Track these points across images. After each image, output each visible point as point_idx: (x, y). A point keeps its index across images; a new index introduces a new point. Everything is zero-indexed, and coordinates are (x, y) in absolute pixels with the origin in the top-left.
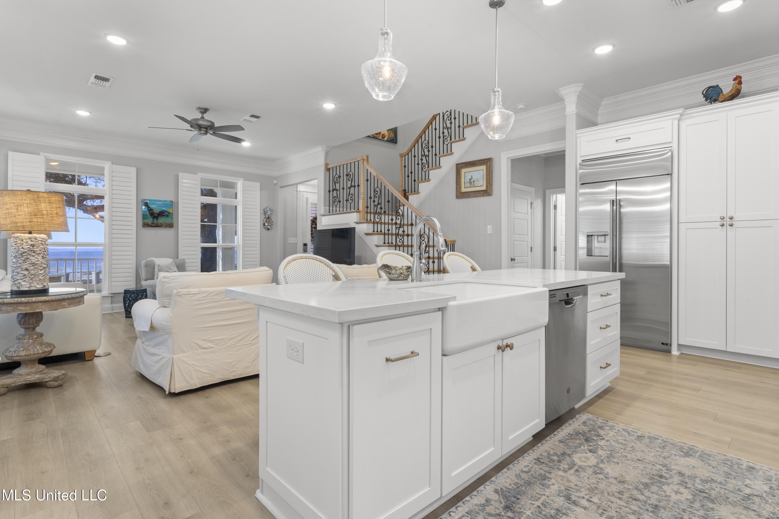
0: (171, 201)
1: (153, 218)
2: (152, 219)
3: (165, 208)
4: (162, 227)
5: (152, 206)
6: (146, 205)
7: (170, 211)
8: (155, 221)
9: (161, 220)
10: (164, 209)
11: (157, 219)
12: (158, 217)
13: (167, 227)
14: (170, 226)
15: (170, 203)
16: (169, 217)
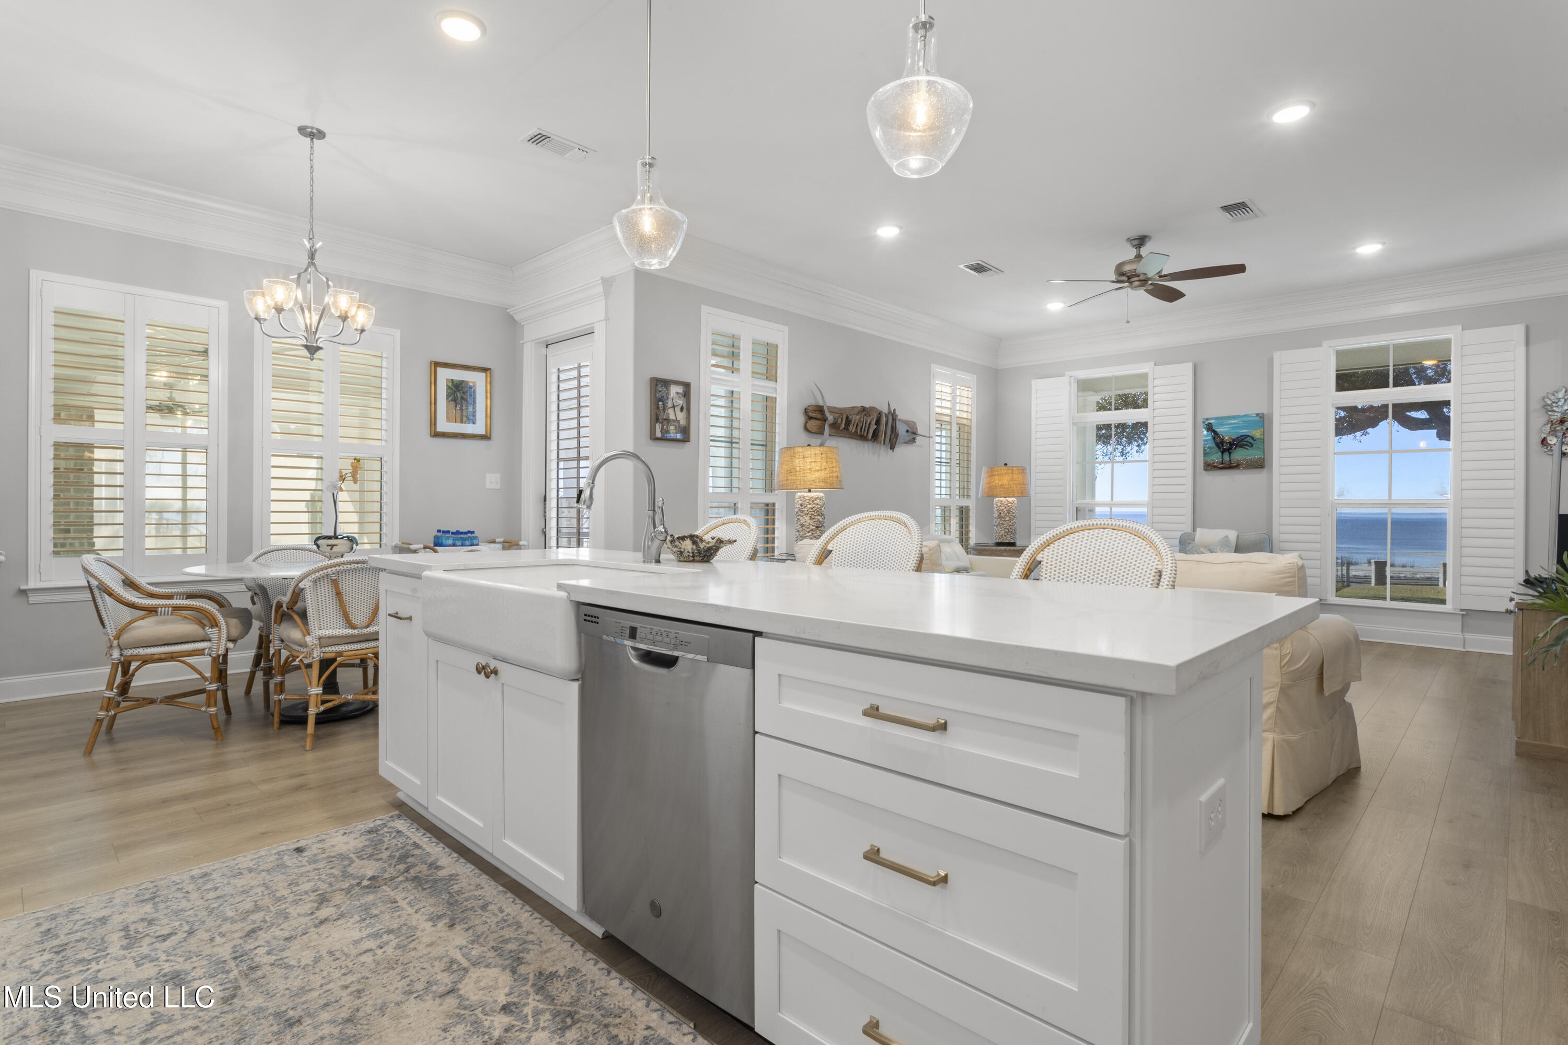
0: (1257, 415)
1: (1222, 453)
2: (1220, 454)
3: (1246, 429)
4: (1239, 468)
5: (1219, 430)
6: (1209, 428)
7: (1257, 434)
8: (1226, 457)
9: (1239, 455)
10: (1244, 431)
11: (1230, 453)
12: (1231, 449)
13: (1249, 468)
14: (1259, 464)
15: (1258, 418)
16: (1254, 446)
